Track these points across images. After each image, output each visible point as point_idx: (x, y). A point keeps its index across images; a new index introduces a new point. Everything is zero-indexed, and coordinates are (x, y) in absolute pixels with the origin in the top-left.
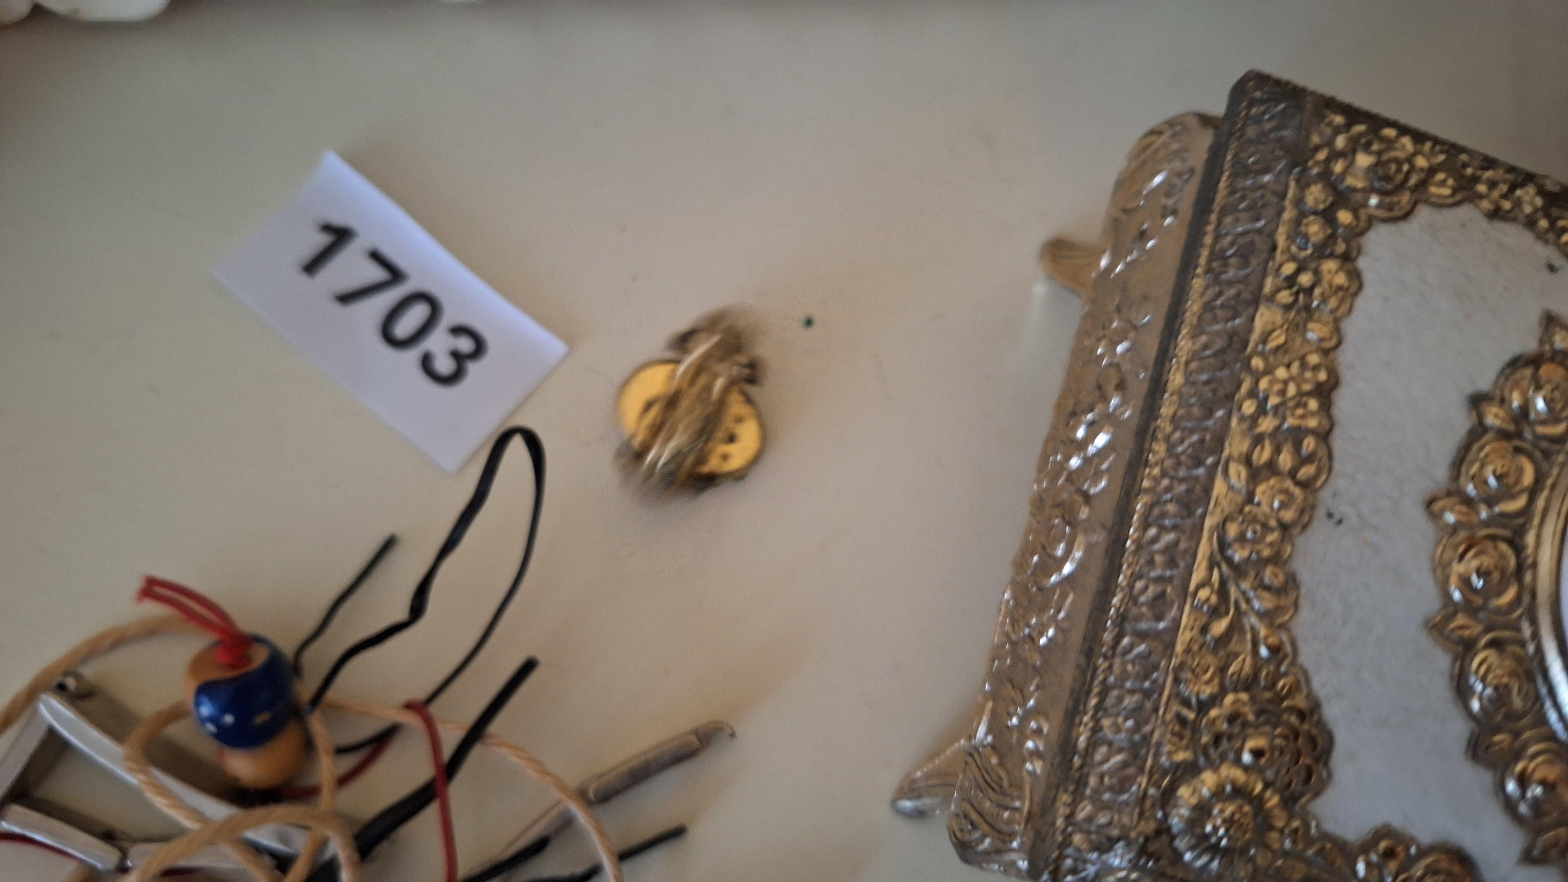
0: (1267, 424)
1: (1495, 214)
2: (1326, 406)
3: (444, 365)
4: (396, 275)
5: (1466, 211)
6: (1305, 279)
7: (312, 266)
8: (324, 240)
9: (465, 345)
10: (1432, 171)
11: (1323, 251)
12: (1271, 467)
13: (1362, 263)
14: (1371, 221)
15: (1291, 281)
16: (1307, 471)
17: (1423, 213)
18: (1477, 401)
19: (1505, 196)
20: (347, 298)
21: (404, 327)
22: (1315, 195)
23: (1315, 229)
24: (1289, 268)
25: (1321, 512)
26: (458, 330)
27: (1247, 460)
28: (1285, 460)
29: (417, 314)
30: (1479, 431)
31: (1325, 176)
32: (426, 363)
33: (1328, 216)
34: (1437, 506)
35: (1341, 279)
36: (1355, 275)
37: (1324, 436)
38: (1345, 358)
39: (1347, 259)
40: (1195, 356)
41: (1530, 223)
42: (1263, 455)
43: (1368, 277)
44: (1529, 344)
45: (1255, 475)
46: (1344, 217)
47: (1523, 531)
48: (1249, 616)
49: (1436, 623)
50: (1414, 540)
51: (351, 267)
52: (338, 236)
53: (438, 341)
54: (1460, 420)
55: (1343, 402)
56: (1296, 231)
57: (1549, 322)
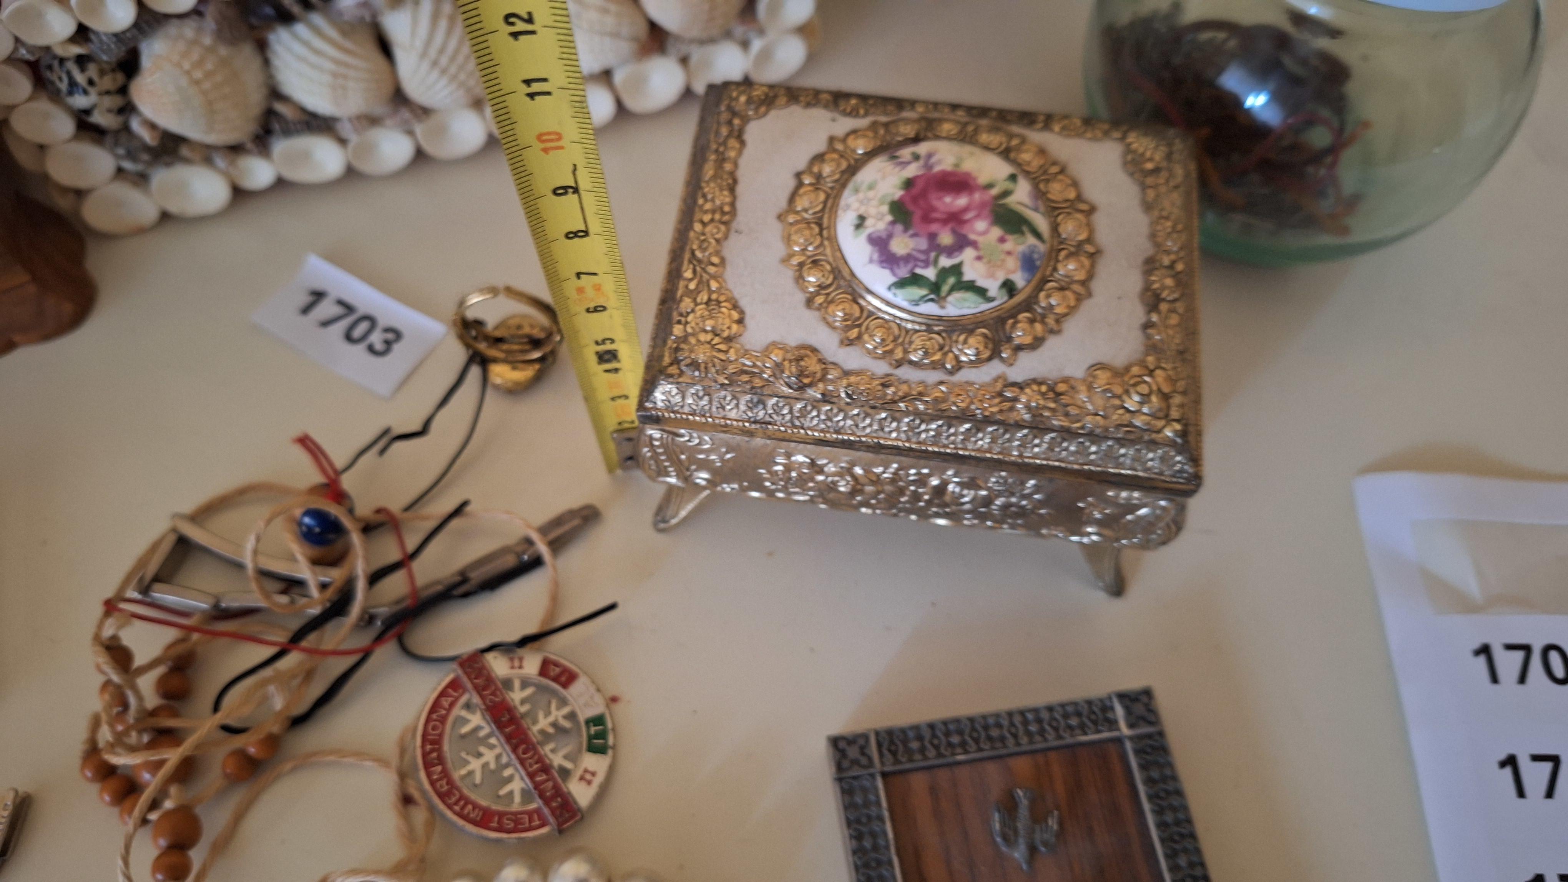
0: (708, 206)
1: (807, 107)
2: (732, 192)
3: (380, 347)
4: (351, 310)
5: (793, 108)
6: (722, 149)
7: (305, 312)
8: (311, 298)
9: (390, 336)
10: (778, 97)
11: (729, 137)
12: (712, 221)
13: (745, 137)
14: (749, 121)
15: (717, 151)
16: (726, 218)
17: (773, 112)
18: (798, 175)
19: (813, 100)
20: (326, 324)
21: (357, 332)
22: (724, 117)
23: (724, 130)
24: (715, 147)
25: (732, 231)
26: (387, 330)
27: (701, 221)
28: (717, 216)
29: (363, 327)
30: (799, 186)
31: (730, 108)
32: (370, 347)
33: (730, 123)
34: (782, 218)
35: (737, 145)
36: (742, 142)
37: (733, 204)
38: (739, 172)
39: (739, 136)
41: (824, 107)
42: (707, 219)
43: (748, 141)
44: (823, 149)
45: (705, 225)
46: (736, 122)
47: (821, 218)
48: (706, 277)
49: (786, 260)
50: (774, 232)
51: (327, 309)
52: (318, 296)
53: (376, 338)
54: (791, 183)
55: (740, 189)
56: (717, 133)
57: (832, 140)
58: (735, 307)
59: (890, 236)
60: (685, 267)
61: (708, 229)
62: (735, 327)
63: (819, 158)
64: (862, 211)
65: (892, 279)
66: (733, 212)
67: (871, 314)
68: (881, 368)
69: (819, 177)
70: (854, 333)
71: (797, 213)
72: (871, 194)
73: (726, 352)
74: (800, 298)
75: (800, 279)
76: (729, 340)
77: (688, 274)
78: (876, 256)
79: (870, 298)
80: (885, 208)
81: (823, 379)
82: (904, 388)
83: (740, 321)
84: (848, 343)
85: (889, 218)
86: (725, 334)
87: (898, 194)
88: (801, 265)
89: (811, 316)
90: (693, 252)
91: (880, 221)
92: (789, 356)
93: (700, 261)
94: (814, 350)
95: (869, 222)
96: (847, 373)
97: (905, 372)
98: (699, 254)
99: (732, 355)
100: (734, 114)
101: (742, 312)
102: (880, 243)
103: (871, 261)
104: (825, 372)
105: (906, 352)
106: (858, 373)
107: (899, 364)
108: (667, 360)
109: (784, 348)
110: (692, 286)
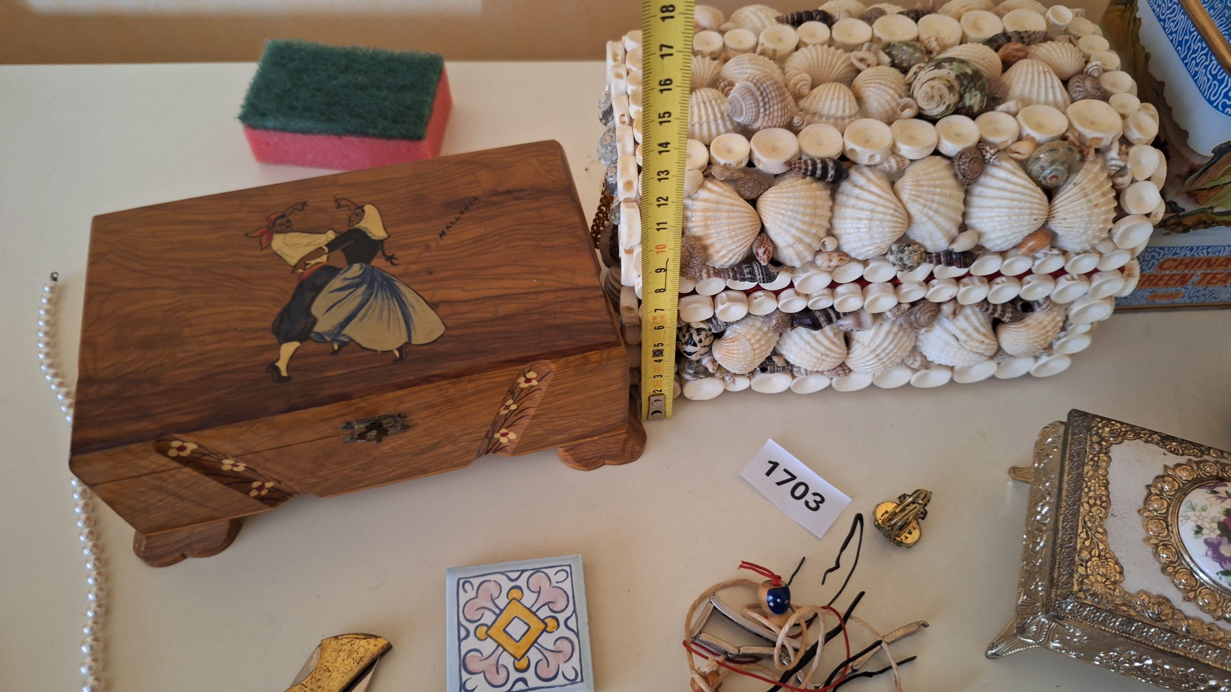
0: (1091, 494)
1: (1147, 441)
2: (1107, 488)
3: (813, 505)
4: (794, 477)
5: (1138, 441)
6: (1096, 459)
7: (768, 474)
8: (771, 465)
9: (818, 499)
10: (1127, 432)
11: (1099, 452)
12: (1095, 504)
13: (1110, 454)
14: (1111, 444)
15: (1092, 459)
16: (1104, 504)
17: (1126, 441)
18: (1148, 487)
19: (1149, 437)
20: (779, 484)
21: (798, 493)
22: (1095, 438)
23: (1096, 447)
24: (1091, 456)
25: (1110, 514)
26: (815, 494)
27: (1088, 503)
29: (801, 489)
30: (1150, 494)
31: (1097, 434)
32: (807, 503)
33: (1099, 443)
34: (1141, 512)
35: (1106, 458)
36: (1109, 457)
37: (1108, 496)
38: (1109, 477)
39: (1106, 453)
40: (1070, 480)
41: (1157, 444)
42: (1092, 502)
43: (1113, 458)
44: (1161, 473)
45: (1091, 506)
46: (1104, 443)
47: (1166, 518)
48: (1095, 540)
49: (1147, 540)
50: (1137, 520)
51: (779, 475)
52: (775, 465)
53: (809, 497)
54: (1145, 492)
55: (1111, 488)
56: (1092, 447)
57: (1166, 467)
58: (1117, 563)
59: (1220, 544)
60: (1080, 530)
61: (1093, 509)
62: (1118, 577)
63: (1160, 478)
64: (1199, 523)
65: (1221, 569)
66: (1109, 502)
67: (1202, 585)
68: (1207, 618)
69: (1162, 490)
70: (1191, 595)
71: (1150, 511)
72: (1204, 514)
73: (1114, 590)
74: (1157, 566)
75: (1156, 554)
76: (1115, 583)
77: (1083, 535)
78: (1210, 553)
79: (1201, 575)
80: (1215, 525)
81: (1172, 618)
82: (1222, 634)
83: (1121, 573)
84: (1189, 600)
85: (1218, 532)
86: (1113, 580)
87: (1223, 518)
88: (1156, 546)
89: (1165, 579)
90: (1085, 523)
91: (1213, 533)
92: (1152, 600)
93: (1090, 529)
94: (1167, 600)
95: (1204, 531)
96: (1187, 618)
97: (1222, 624)
98: (1089, 525)
99: (1117, 593)
100: (1103, 439)
101: (1122, 567)
102: (1213, 547)
103: (1206, 555)
104: (1173, 613)
105: (1223, 612)
106: (1193, 619)
107: (1219, 619)
108: (1076, 588)
109: (1149, 596)
110: (1087, 543)
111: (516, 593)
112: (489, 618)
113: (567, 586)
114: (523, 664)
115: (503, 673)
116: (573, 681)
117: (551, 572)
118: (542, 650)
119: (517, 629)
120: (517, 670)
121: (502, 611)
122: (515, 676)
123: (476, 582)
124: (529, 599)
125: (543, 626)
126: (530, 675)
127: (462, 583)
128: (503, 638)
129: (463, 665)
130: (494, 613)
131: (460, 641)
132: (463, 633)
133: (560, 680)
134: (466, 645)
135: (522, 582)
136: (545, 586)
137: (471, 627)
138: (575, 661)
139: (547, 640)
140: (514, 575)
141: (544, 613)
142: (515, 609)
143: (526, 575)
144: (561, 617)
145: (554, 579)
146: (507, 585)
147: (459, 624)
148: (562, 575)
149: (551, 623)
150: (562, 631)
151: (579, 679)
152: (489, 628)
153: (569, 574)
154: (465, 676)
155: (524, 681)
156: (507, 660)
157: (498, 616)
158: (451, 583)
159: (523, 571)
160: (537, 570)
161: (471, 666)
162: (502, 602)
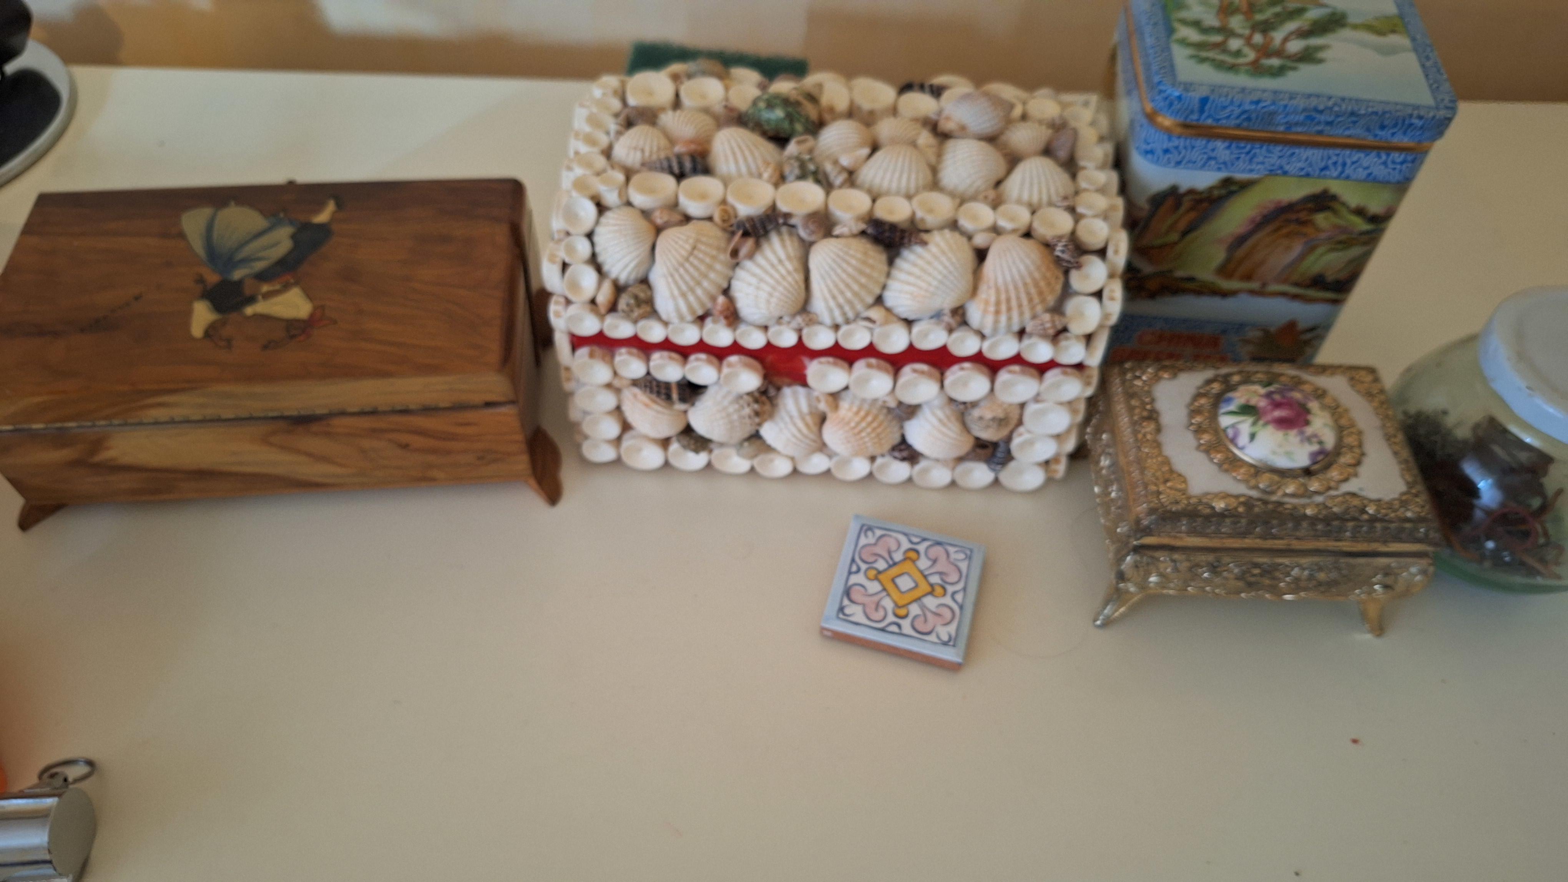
111: (913, 555)
112: (881, 565)
113: (963, 566)
114: (902, 612)
115: (881, 613)
116: (945, 644)
117: (951, 550)
118: (923, 607)
119: (905, 583)
120: (896, 615)
121: (895, 564)
122: (891, 618)
123: (879, 533)
124: (923, 563)
125: (929, 589)
126: (906, 624)
127: (865, 529)
128: (890, 586)
129: (847, 593)
130: (887, 562)
131: (850, 573)
132: (854, 568)
133: (933, 638)
134: (854, 579)
135: (922, 548)
136: (943, 557)
137: (864, 567)
138: (952, 628)
139: (930, 602)
140: (915, 540)
141: (935, 579)
142: (908, 566)
143: (926, 544)
144: (950, 589)
145: (953, 556)
146: (906, 545)
147: (853, 561)
148: (962, 556)
149: (939, 590)
150: (948, 600)
151: (951, 643)
152: (879, 572)
153: (969, 558)
154: (846, 602)
155: (899, 626)
156: (888, 603)
157: (890, 566)
158: (854, 528)
159: (924, 540)
160: (939, 543)
161: (855, 596)
162: (898, 556)
